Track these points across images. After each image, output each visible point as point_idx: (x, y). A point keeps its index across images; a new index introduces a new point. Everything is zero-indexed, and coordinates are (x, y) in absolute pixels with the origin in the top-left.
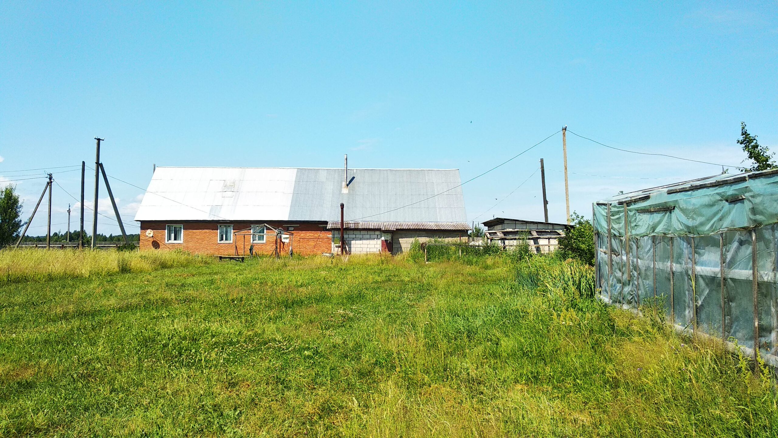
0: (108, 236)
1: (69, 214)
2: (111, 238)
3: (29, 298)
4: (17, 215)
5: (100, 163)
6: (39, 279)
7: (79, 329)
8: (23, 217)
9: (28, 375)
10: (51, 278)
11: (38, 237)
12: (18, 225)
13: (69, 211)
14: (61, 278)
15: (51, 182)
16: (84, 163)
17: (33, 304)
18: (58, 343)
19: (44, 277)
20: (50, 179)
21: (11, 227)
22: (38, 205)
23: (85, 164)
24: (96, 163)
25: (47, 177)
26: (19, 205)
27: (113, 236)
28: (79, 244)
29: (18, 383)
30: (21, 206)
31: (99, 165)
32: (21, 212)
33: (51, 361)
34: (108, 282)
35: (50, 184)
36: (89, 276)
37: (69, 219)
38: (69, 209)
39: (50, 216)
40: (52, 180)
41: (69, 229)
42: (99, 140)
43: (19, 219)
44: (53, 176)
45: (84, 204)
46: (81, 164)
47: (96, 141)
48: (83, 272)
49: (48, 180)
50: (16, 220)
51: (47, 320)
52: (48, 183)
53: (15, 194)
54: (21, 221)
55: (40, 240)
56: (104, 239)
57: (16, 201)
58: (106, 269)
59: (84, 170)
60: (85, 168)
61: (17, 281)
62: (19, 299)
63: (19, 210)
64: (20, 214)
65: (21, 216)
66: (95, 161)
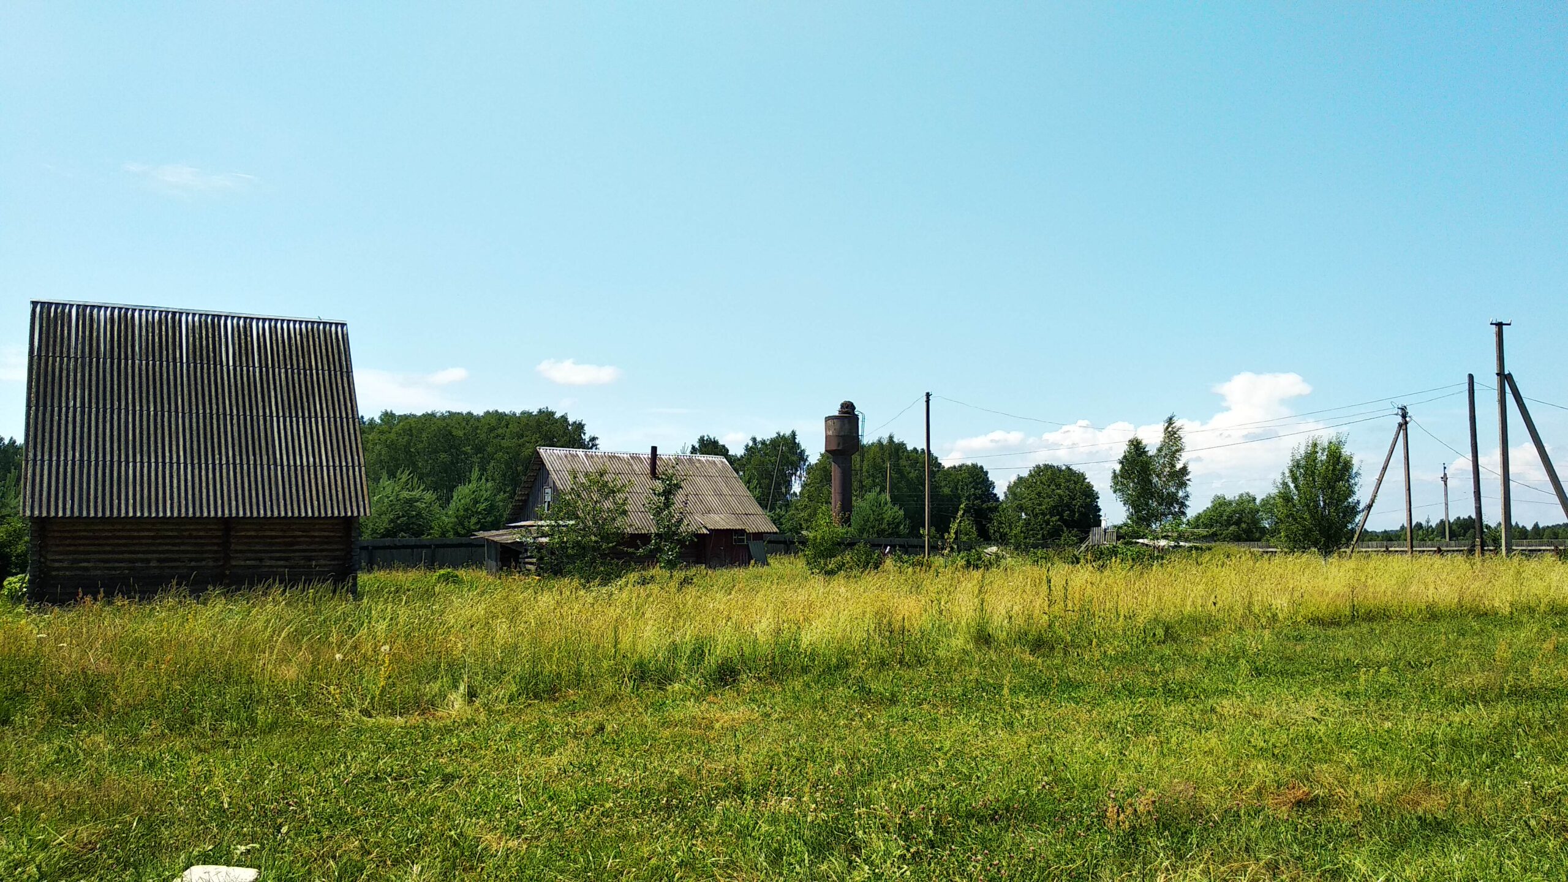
0: (1529, 527)
1: (1446, 485)
2: (1538, 532)
3: (1399, 653)
4: (1351, 493)
5: (1506, 372)
6: (1411, 615)
7: (1516, 724)
8: (1362, 495)
9: (1433, 805)
10: (1433, 615)
11: (1385, 531)
12: (1353, 511)
13: (1445, 479)
14: (1453, 616)
15: (1406, 423)
16: (1471, 377)
17: (1410, 663)
18: (1480, 749)
19: (1420, 611)
20: (1404, 416)
21: (1341, 515)
22: (1385, 469)
23: (1475, 380)
24: (1498, 374)
25: (1397, 414)
26: (1354, 471)
27: (1541, 526)
28: (1474, 546)
29: (1419, 818)
30: (1357, 474)
31: (1505, 378)
32: (1359, 485)
33: (1474, 784)
34: (1555, 626)
35: (1403, 426)
36: (1511, 613)
37: (1446, 494)
38: (1445, 474)
39: (1409, 489)
40: (1408, 419)
41: (1447, 515)
42: (1500, 325)
43: (1355, 498)
44: (1408, 410)
45: (1480, 463)
46: (1467, 380)
47: (1494, 329)
48: (1496, 605)
49: (1400, 419)
50: (1350, 500)
51: (1446, 700)
52: (1400, 425)
53: (1346, 451)
54: (1358, 502)
55: (1389, 537)
56: (1523, 533)
57: (1347, 466)
58: (1546, 600)
59: (1473, 393)
60: (1475, 388)
61: (1370, 617)
62: (1382, 652)
63: (1353, 482)
64: (1356, 489)
65: (1357, 493)
66: (1495, 369)
